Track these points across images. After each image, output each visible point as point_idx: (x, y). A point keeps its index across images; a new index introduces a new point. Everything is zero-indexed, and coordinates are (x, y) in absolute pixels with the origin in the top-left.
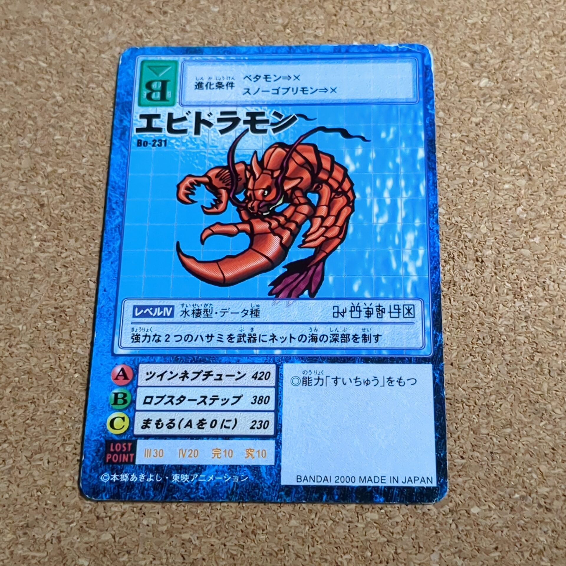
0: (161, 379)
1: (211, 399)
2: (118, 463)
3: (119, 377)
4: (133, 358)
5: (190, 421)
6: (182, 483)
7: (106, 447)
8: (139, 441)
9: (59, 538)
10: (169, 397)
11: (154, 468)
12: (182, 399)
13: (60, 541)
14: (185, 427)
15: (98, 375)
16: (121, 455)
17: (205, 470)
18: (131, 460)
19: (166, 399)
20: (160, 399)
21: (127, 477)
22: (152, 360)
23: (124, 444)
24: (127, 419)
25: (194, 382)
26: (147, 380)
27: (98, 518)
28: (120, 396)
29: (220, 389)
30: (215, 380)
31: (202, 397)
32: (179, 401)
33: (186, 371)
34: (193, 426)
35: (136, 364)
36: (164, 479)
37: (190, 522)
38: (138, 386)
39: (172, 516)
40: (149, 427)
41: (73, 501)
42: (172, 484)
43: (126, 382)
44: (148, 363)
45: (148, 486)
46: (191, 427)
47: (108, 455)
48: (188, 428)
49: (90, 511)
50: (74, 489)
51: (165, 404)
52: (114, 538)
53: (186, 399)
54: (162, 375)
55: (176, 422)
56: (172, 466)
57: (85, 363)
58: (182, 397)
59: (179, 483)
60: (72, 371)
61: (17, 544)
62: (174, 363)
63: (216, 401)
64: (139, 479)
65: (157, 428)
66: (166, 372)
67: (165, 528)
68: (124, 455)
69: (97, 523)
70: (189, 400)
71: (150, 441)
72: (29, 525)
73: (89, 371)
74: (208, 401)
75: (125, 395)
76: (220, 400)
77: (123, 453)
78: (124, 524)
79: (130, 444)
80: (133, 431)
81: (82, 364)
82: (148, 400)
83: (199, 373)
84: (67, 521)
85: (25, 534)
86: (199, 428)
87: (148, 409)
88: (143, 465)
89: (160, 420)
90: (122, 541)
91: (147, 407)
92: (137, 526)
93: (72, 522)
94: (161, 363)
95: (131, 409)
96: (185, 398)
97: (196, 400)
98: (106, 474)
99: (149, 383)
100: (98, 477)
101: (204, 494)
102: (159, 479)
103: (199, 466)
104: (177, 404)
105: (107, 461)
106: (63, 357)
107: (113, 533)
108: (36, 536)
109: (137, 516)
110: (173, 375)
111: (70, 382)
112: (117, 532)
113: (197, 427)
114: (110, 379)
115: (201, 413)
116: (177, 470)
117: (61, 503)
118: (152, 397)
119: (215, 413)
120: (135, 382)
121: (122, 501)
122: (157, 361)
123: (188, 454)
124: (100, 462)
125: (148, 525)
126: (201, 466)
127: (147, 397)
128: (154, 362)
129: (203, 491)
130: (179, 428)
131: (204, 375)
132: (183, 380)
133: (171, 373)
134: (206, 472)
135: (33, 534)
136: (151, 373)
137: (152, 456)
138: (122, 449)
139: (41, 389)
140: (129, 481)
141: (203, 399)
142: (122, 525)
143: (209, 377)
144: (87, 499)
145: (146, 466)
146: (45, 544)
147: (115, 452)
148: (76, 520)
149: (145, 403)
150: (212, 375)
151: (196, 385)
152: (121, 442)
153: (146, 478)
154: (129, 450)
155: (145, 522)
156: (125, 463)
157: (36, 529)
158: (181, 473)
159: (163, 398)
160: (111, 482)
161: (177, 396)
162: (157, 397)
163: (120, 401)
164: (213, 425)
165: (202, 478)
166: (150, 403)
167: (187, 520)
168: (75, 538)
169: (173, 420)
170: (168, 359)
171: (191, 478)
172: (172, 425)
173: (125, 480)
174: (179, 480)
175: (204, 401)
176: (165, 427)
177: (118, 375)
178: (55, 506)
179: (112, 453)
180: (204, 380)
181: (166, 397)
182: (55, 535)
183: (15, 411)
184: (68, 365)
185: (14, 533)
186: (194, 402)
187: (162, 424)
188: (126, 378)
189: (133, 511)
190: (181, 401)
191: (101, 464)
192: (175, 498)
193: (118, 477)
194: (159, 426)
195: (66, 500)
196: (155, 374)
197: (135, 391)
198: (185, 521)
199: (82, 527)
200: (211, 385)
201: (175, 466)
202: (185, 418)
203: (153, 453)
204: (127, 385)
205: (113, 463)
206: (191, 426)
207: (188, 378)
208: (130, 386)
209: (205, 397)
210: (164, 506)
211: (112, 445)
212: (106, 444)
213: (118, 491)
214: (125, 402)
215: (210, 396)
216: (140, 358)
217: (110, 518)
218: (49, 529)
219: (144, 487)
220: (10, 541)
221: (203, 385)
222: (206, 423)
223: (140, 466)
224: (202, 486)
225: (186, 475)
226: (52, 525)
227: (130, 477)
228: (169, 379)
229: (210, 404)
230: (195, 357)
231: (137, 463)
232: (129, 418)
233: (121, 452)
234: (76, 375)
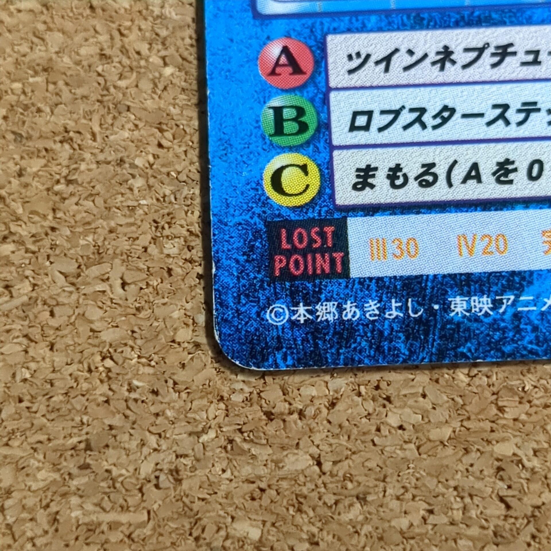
0: (387, 70)
1: (519, 111)
2: (305, 276)
3: (278, 70)
4: (310, 22)
5: (475, 166)
6: (477, 319)
7: (270, 238)
8: (351, 221)
9: (175, 472)
10: (412, 110)
11: (399, 284)
12: (446, 114)
13: (179, 481)
14: (464, 181)
15: (226, 66)
16: (309, 257)
17: (530, 283)
18: (339, 269)
19: (406, 117)
20: (391, 117)
21: (333, 310)
22: (359, 25)
23: (317, 229)
24: (313, 168)
25: (472, 74)
26: (351, 72)
27: (270, 416)
28: (288, 113)
29: (538, 85)
30: (524, 64)
31: (495, 106)
32: (438, 121)
33: (446, 48)
34: (484, 178)
35: (319, 37)
36: (430, 311)
37: (510, 414)
38: (329, 89)
39: (460, 401)
40: (372, 186)
41: (200, 378)
42: (451, 321)
43: (300, 79)
44: (349, 31)
45: (392, 329)
46: (479, 181)
47: (277, 258)
48: (472, 183)
49: (248, 400)
50: (197, 345)
51: (406, 128)
52: (319, 464)
53: (457, 115)
54: (387, 59)
55: (441, 170)
56: (444, 276)
57: (188, 41)
58: (445, 108)
59: (469, 319)
60: (155, 60)
61: (64, 495)
62: (413, 28)
63: (533, 116)
64: (364, 313)
65: (393, 186)
66: (397, 50)
67: (447, 432)
68: (318, 256)
69: (271, 429)
70: (465, 116)
71: (379, 220)
72: (93, 444)
73: (201, 59)
74: (512, 115)
75: (300, 111)
76: (543, 113)
77: (314, 252)
78: (340, 426)
79: (329, 230)
80: (332, 196)
81: (179, 43)
82: (361, 121)
83: (481, 51)
84: (190, 428)
85: (85, 467)
86: (498, 181)
87: (363, 142)
88: (371, 279)
89: (398, 168)
90: (343, 468)
91: (361, 137)
92: (374, 428)
93: (204, 431)
94: (380, 30)
95: (321, 145)
96: (453, 111)
97: (481, 115)
98: (279, 306)
99: (356, 79)
100: (258, 314)
101: (537, 344)
102: (416, 312)
103: (513, 273)
104: (435, 127)
105: (277, 273)
106: (129, 29)
107: (314, 450)
108: (115, 472)
109: (370, 406)
110: (415, 58)
111: (156, 85)
112: (325, 448)
113: (493, 179)
114: (257, 75)
115: (500, 146)
116: (460, 287)
117: (170, 383)
118: (370, 114)
119: (536, 144)
120: (320, 79)
121: (325, 371)
122: (369, 26)
123: (480, 246)
124: (260, 276)
125: (401, 427)
126: (520, 273)
127: (356, 114)
128: (363, 29)
129: (532, 336)
130: (450, 185)
131: (493, 55)
132: (442, 68)
133: (411, 52)
134: (536, 287)
135: (106, 466)
136: (358, 55)
137: (390, 256)
138: (312, 241)
139: (82, 107)
140: (341, 321)
141: (498, 111)
142: (337, 431)
143: (508, 59)
144: (236, 370)
145: (379, 279)
146: (140, 490)
147: (295, 250)
148: (213, 423)
149: (353, 128)
150: (514, 53)
151: (477, 78)
152: (307, 224)
153: (382, 310)
154: (330, 244)
155: (393, 420)
156: (324, 275)
157: (110, 452)
158: (469, 294)
159: (397, 113)
160: (293, 324)
161: (433, 109)
162: (383, 112)
163: (290, 127)
164: (535, 173)
165: (527, 304)
166: (366, 128)
167: (501, 409)
168: (218, 469)
169: (433, 165)
170: (397, 20)
171: (496, 304)
172: (430, 178)
173: (331, 318)
174: (469, 310)
175: (502, 116)
176: (413, 184)
177: (277, 64)
178: (155, 393)
179: (288, 254)
180: (494, 65)
181: (405, 112)
182: (166, 467)
183: (23, 163)
184: (144, 48)
185: (56, 467)
186: (479, 119)
187: (405, 176)
188: (297, 70)
189: (359, 394)
190: (445, 121)
191: (262, 281)
192: (463, 355)
193: (309, 312)
194: (398, 182)
195: (181, 376)
196: (368, 56)
197: (326, 101)
198: (494, 411)
199: (231, 441)
200: (513, 76)
201: (453, 276)
202: (461, 160)
203: (392, 248)
204: (302, 88)
205: (293, 278)
206: (478, 178)
207: (453, 62)
208: (311, 89)
209: (506, 107)
210: (436, 376)
211: (284, 232)
212: (269, 232)
213: (316, 345)
214: (303, 128)
215: (515, 105)
216: (326, 21)
217: (301, 414)
218: (146, 450)
219: (381, 333)
220: (46, 489)
221: (494, 78)
222: (515, 170)
223: (362, 281)
224: (530, 323)
225: (485, 299)
226: (152, 440)
227: (340, 309)
228: (407, 68)
229: (520, 123)
230: (466, 13)
231: (355, 272)
232: (319, 166)
233: (310, 250)
234: (168, 71)
